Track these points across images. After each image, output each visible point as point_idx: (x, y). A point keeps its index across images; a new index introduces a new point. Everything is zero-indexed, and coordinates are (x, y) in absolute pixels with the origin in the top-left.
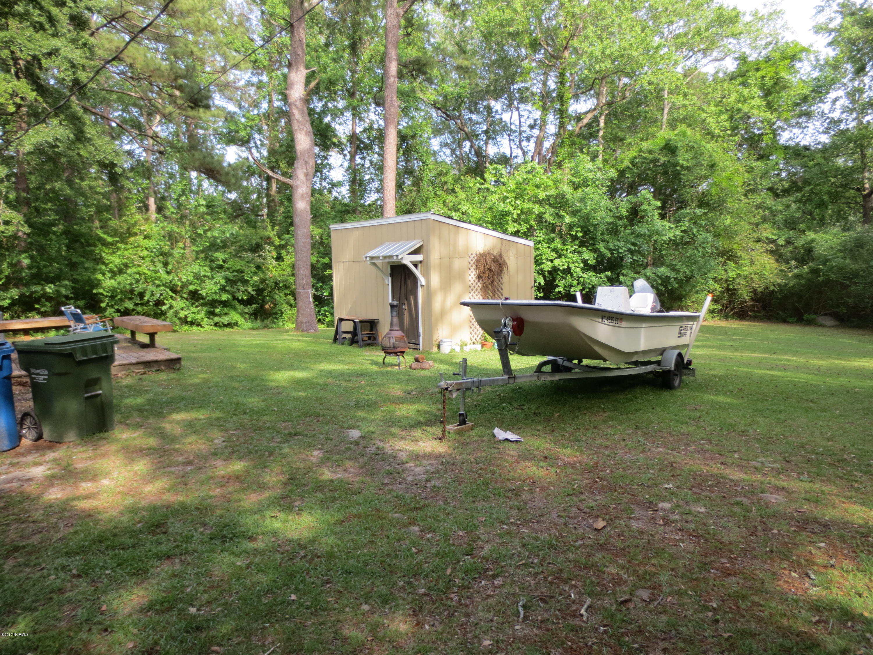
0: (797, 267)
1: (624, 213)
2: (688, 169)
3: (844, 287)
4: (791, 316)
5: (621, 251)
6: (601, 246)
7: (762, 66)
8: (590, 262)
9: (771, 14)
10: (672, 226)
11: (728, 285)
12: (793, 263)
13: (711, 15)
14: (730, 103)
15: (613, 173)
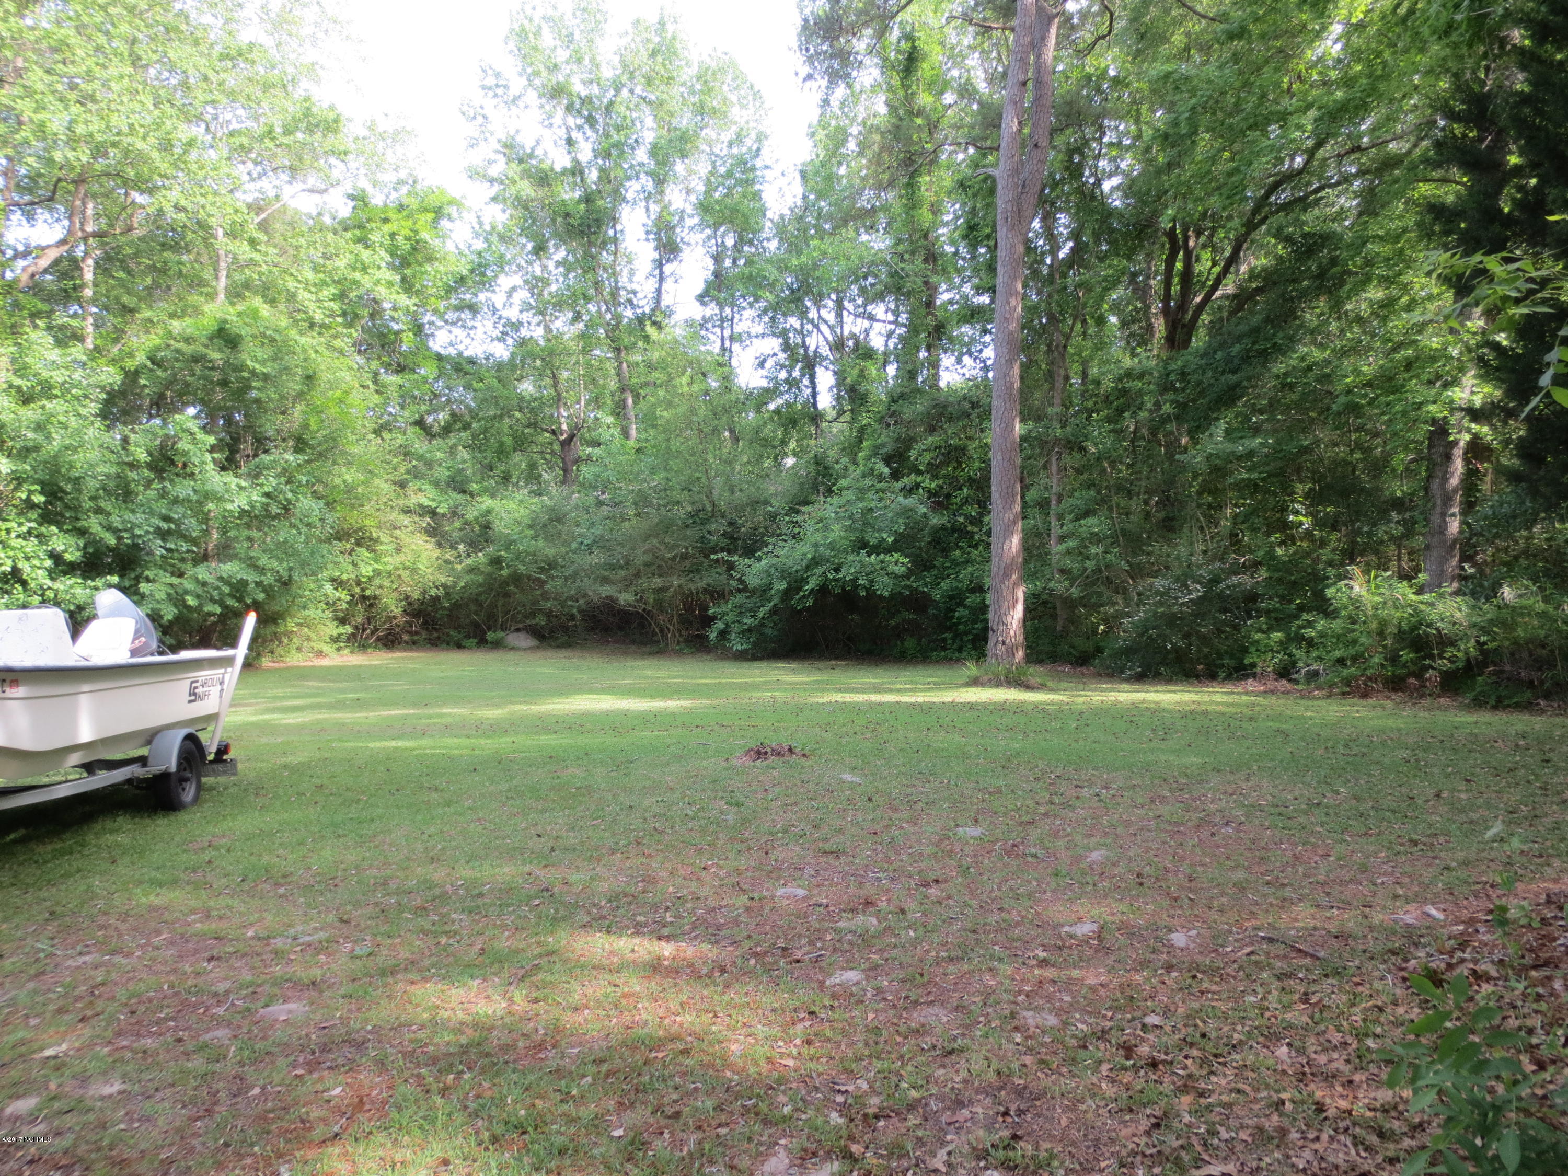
0: (469, 555)
1: (142, 456)
2: (266, 377)
4: (468, 637)
5: (138, 532)
6: (94, 524)
7: (392, 215)
8: (68, 557)
9: (397, 132)
10: (243, 484)
11: (363, 590)
12: (461, 547)
13: (294, 110)
14: (336, 269)
15: (111, 376)
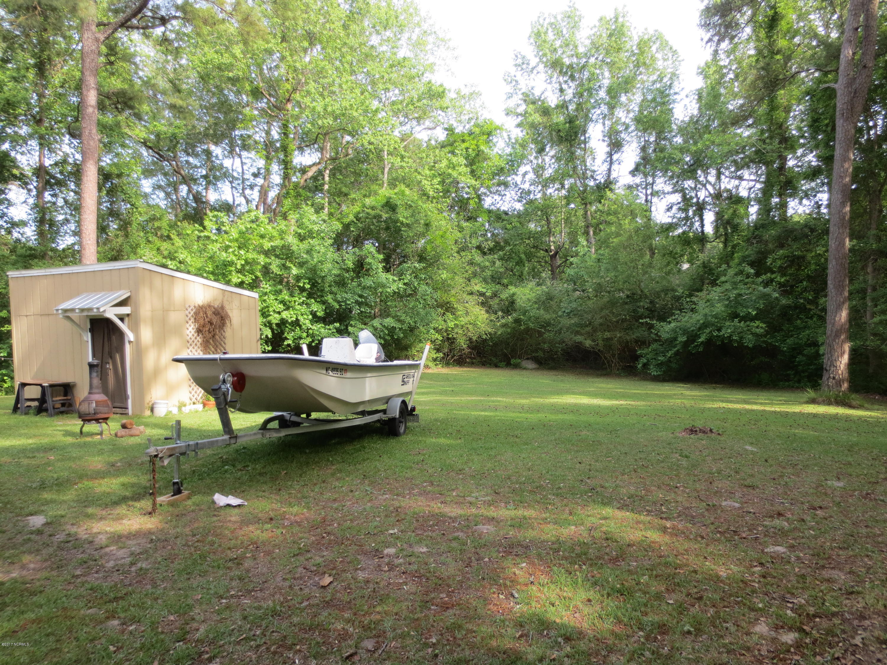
0: (503, 317)
1: (350, 265)
2: (408, 225)
3: (540, 334)
4: (501, 361)
5: (348, 302)
6: (329, 298)
7: (466, 138)
8: (318, 314)
9: (472, 94)
10: (396, 278)
11: (448, 335)
12: (500, 313)
13: (423, 89)
14: (441, 168)
15: (338, 226)
